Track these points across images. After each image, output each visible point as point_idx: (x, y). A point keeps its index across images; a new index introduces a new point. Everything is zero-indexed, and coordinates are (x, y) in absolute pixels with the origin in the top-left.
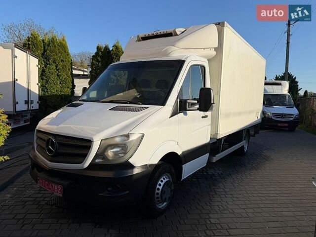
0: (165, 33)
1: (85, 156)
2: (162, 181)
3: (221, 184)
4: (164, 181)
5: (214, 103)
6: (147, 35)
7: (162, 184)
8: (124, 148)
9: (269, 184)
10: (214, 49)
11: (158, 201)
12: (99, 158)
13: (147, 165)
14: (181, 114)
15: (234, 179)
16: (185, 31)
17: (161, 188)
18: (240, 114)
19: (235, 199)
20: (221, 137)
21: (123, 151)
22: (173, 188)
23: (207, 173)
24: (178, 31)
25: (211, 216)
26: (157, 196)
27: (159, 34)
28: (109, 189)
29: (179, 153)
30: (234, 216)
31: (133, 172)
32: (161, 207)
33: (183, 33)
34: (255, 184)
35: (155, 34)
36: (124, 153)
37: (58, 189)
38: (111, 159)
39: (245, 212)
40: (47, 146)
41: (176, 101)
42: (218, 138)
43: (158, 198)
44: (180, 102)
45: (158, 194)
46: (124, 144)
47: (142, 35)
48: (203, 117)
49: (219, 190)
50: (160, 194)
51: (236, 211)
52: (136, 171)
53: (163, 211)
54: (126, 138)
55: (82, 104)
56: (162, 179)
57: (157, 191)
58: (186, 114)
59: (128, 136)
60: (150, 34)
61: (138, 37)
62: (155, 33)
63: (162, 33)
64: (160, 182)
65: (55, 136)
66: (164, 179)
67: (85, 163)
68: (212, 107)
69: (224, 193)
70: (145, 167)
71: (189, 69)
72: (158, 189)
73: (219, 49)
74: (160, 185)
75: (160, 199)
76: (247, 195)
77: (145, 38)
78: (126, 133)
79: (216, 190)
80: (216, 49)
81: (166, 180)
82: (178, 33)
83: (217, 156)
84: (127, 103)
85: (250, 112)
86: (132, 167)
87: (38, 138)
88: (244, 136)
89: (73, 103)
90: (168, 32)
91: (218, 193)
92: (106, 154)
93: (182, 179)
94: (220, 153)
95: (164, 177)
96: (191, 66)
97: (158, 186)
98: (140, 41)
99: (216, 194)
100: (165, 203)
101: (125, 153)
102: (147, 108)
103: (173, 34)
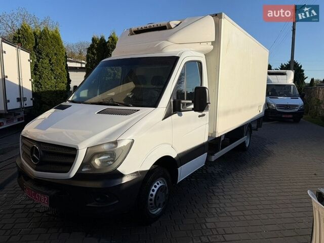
0: (159, 26)
1: (70, 165)
2: (155, 187)
3: (220, 184)
4: (158, 186)
5: (209, 103)
6: (140, 28)
7: (156, 189)
8: (112, 155)
9: (270, 182)
10: (211, 43)
11: (152, 207)
12: (86, 167)
13: (137, 172)
14: (176, 116)
15: (233, 177)
16: (180, 23)
17: (154, 193)
18: (240, 110)
19: (233, 200)
20: (220, 135)
21: (112, 159)
22: (167, 192)
23: (207, 171)
24: (173, 24)
25: (208, 220)
26: (151, 202)
27: (152, 27)
28: (98, 199)
29: (174, 156)
30: (231, 220)
31: (122, 181)
32: (155, 213)
33: (177, 25)
34: (255, 183)
35: (148, 28)
36: (112, 161)
37: (45, 199)
38: (97, 168)
39: (242, 214)
40: (32, 154)
41: (170, 102)
42: (217, 137)
43: (151, 204)
44: (173, 102)
45: (151, 200)
46: (113, 152)
47: (135, 28)
48: (200, 116)
49: (218, 190)
50: (153, 199)
51: (233, 214)
52: (125, 180)
53: (157, 217)
54: (114, 145)
55: (71, 106)
56: (156, 184)
57: (150, 197)
58: (181, 115)
59: (116, 143)
60: (143, 27)
61: (131, 30)
62: (148, 26)
63: (156, 26)
64: (153, 188)
65: (40, 143)
66: (158, 184)
67: (70, 173)
68: (208, 107)
69: (222, 194)
70: (136, 174)
71: (184, 66)
72: (152, 195)
73: (217, 43)
74: (153, 190)
75: (154, 205)
76: (246, 196)
77: (138, 32)
78: (114, 140)
79: (214, 190)
80: (213, 43)
81: (160, 185)
82: (173, 26)
83: (216, 154)
84: (117, 105)
85: (252, 107)
86: (121, 175)
87: (23, 144)
88: (245, 131)
89: (62, 104)
90: (162, 25)
91: (216, 194)
92: (92, 162)
93: (178, 181)
94: (219, 151)
95: (158, 182)
96: (186, 63)
97: (151, 192)
98: (133, 34)
99: (215, 195)
100: (159, 209)
101: (114, 161)
102: (138, 110)
103: (167, 27)
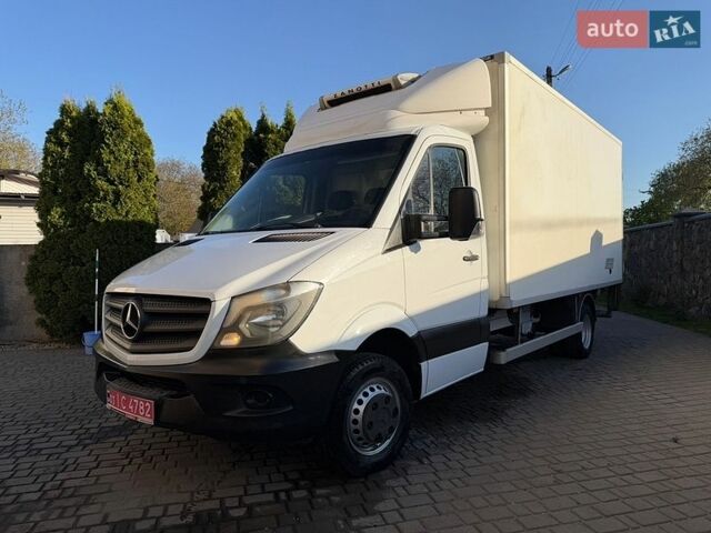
0: (376, 85)
1: (197, 334)
4: (371, 395)
5: (481, 220)
6: (339, 95)
7: (366, 400)
10: (483, 112)
11: (360, 439)
13: (331, 352)
16: (420, 77)
17: (362, 408)
20: (514, 305)
21: (278, 322)
24: (404, 78)
27: (363, 89)
29: (411, 333)
33: (413, 82)
35: (355, 91)
36: (280, 326)
42: (508, 308)
46: (280, 305)
47: (329, 96)
48: (466, 259)
54: (283, 292)
55: (200, 240)
56: (367, 389)
57: (353, 416)
59: (287, 287)
60: (346, 92)
61: (322, 101)
63: (370, 86)
64: (361, 397)
65: (142, 297)
66: (372, 389)
71: (426, 153)
72: (357, 411)
73: (496, 110)
75: (361, 434)
77: (335, 103)
78: (282, 280)
80: (488, 111)
81: (377, 391)
82: (403, 83)
83: (509, 350)
87: (110, 308)
90: (382, 84)
93: (423, 395)
94: (517, 344)
96: (430, 148)
98: (326, 108)
102: (331, 233)
103: (393, 87)
